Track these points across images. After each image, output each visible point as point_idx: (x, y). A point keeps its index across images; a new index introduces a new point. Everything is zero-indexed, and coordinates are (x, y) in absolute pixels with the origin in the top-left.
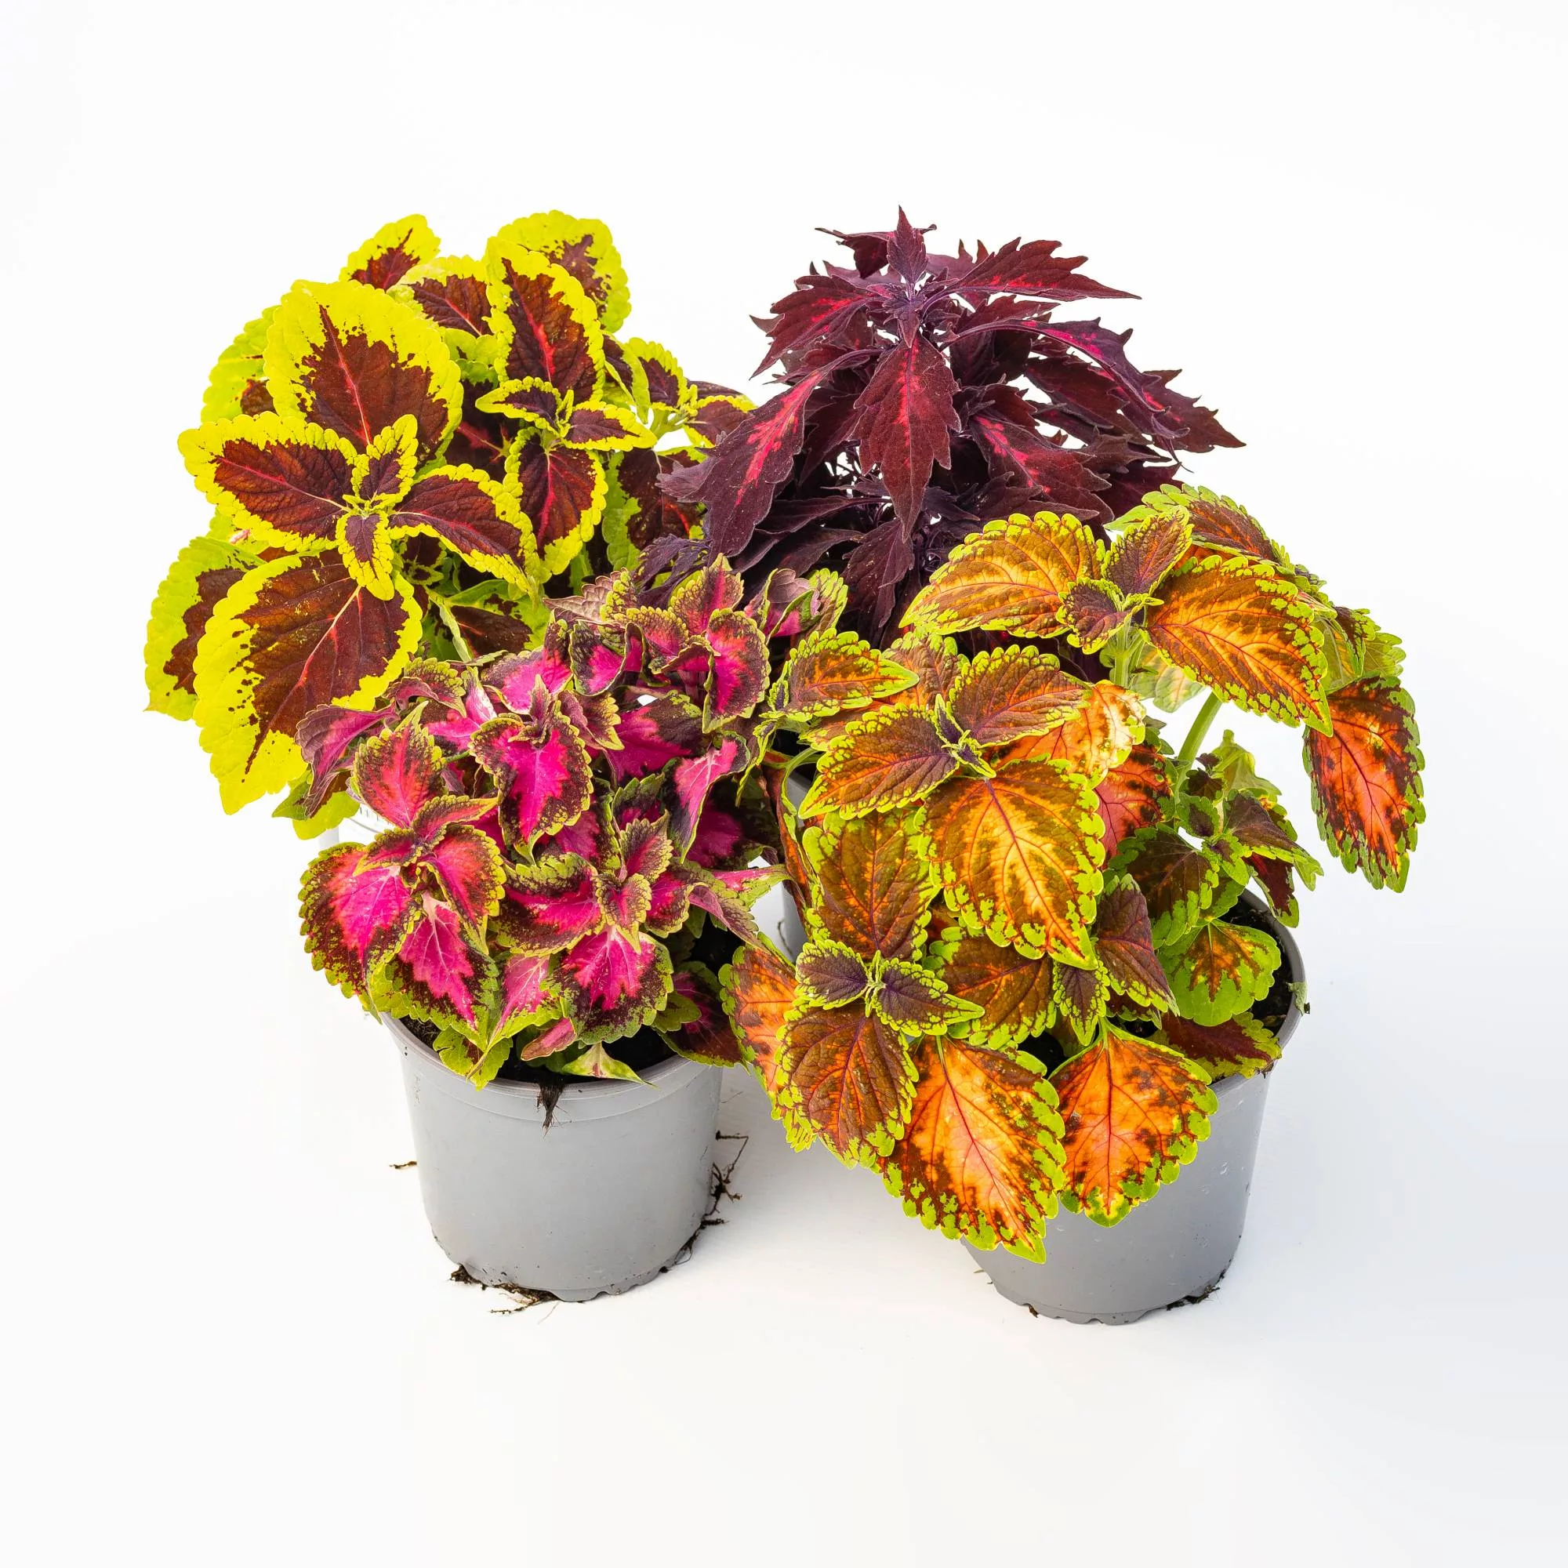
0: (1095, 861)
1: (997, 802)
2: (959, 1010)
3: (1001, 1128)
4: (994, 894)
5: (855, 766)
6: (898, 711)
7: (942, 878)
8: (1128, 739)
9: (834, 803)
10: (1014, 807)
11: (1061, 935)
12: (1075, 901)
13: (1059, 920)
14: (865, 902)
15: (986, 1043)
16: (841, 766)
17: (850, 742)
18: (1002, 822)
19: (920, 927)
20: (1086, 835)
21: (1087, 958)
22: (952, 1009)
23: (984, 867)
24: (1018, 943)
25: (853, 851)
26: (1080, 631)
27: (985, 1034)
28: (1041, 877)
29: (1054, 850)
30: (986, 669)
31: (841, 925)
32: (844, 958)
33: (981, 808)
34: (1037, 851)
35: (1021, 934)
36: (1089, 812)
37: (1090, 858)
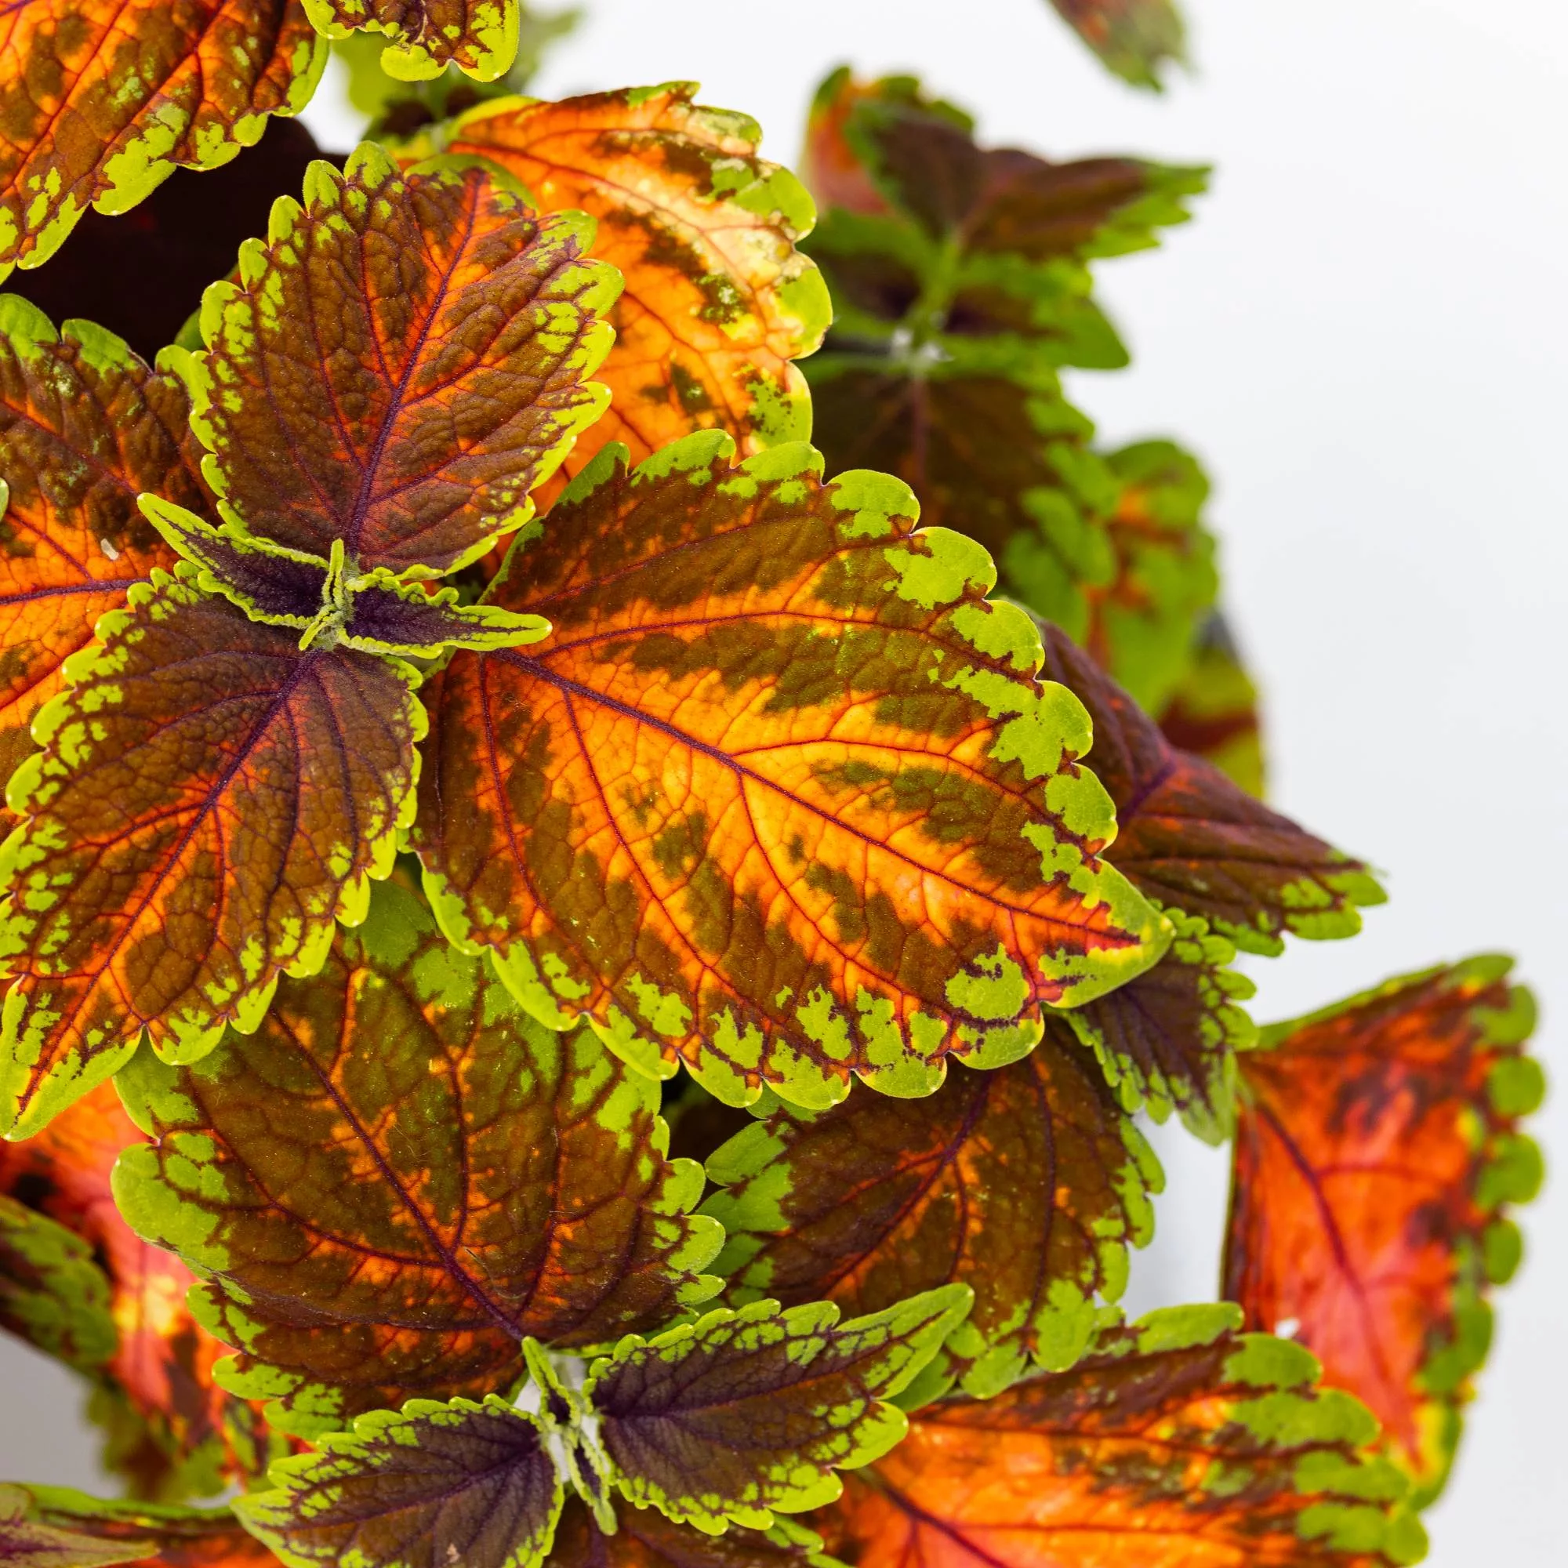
0: (1018, 664)
1: (584, 692)
2: (902, 1340)
3: (1164, 1531)
4: (809, 964)
5: (108, 891)
6: (114, 642)
7: (655, 1037)
8: (768, 239)
9: (115, 1037)
10: (661, 677)
11: (1055, 932)
12: (1040, 815)
13: (1027, 900)
14: (411, 1244)
15: (1030, 1361)
16: (64, 919)
17: (49, 834)
18: (661, 740)
19: (678, 1219)
20: (941, 609)
21: (1145, 933)
22: (878, 1354)
23: (729, 911)
24: (966, 1048)
25: (268, 1130)
26: (403, 23)
27: (1013, 1347)
28: (896, 818)
29: (881, 717)
30: (255, 328)
31: (370, 1351)
32: (448, 1430)
33: (563, 744)
34: (835, 754)
35: (959, 1017)
36: (899, 535)
37: (1002, 666)
